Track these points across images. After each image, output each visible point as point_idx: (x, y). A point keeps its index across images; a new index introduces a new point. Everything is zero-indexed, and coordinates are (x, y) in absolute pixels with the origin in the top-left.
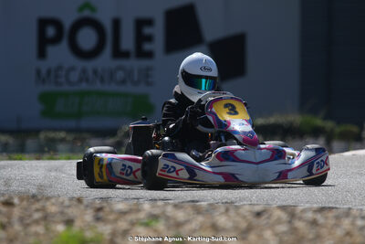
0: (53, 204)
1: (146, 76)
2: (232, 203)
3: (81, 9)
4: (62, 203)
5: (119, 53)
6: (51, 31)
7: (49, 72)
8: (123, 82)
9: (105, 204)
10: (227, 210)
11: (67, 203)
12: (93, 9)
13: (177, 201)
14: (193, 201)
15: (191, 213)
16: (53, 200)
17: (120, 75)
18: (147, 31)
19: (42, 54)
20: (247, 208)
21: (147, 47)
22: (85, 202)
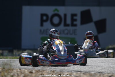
0: (45, 73)
1: (74, 32)
2: (102, 73)
3: (54, 11)
4: (48, 72)
5: (66, 25)
6: (45, 18)
7: (44, 31)
8: (67, 34)
9: (61, 73)
10: (100, 75)
11: (49, 72)
12: (58, 11)
13: (84, 72)
14: (89, 72)
15: (89, 76)
16: (45, 72)
17: (66, 32)
18: (75, 18)
19: (42, 25)
20: (106, 74)
21: (75, 23)
22: (55, 72)
